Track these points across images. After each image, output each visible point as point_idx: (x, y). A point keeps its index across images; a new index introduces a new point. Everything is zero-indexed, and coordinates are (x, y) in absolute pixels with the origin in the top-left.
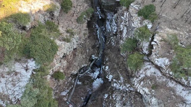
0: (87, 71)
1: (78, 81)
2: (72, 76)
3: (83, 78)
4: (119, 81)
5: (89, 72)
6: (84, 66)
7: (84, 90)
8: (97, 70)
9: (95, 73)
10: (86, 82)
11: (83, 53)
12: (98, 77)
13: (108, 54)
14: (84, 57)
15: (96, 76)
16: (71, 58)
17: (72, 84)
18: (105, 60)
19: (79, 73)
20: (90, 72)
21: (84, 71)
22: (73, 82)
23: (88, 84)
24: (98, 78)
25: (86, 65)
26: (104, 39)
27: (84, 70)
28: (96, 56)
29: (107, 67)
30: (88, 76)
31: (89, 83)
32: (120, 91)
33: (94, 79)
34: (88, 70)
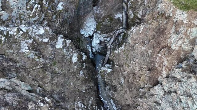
0: (112, 40)
1: (121, 19)
2: (138, 21)
3: (115, 27)
4: (31, 41)
5: (108, 39)
6: (119, 47)
7: (105, 6)
8: (97, 48)
9: (98, 42)
10: (107, 22)
11: (131, 75)
12: (91, 37)
13: (82, 83)
14: (126, 68)
15: (94, 38)
16: (161, 58)
17: (131, 7)
18: (86, 71)
19: (124, 32)
20: (106, 41)
21: (116, 39)
22: (131, 13)
23: (102, 19)
24: (91, 35)
25: (117, 52)
26: (102, 99)
27: (118, 41)
28: (105, 71)
29: (74, 60)
30: (107, 33)
31: (101, 22)
32: (23, 22)
33: (96, 32)
34: (110, 43)
